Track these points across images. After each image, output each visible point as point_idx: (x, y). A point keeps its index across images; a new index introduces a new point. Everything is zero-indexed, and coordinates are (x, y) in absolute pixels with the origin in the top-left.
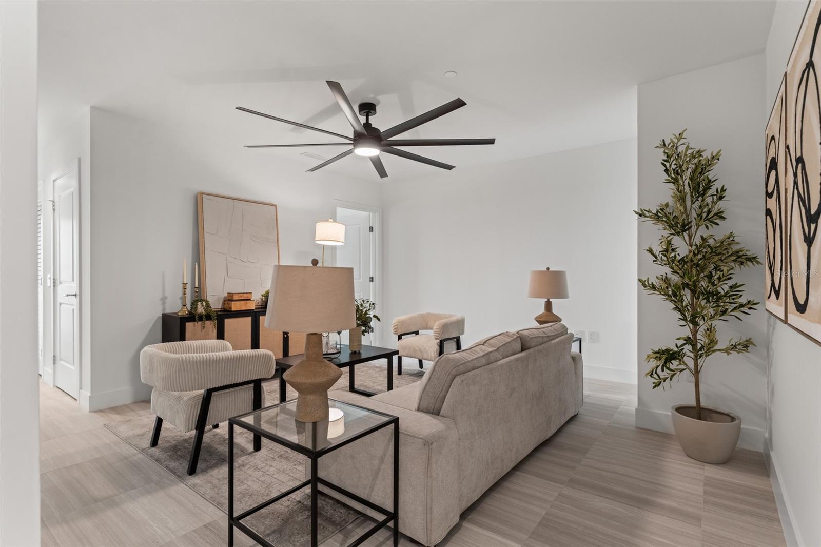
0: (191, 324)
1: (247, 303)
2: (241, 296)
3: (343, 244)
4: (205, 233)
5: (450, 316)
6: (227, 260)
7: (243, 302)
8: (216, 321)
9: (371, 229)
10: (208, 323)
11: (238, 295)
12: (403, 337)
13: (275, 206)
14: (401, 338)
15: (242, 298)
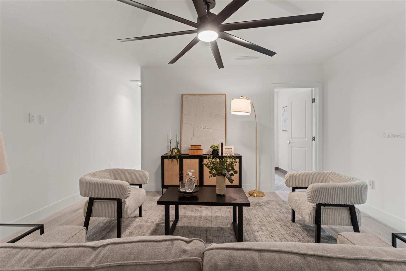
0: (167, 160)
1: (198, 151)
2: (195, 147)
3: (250, 114)
4: (183, 115)
5: (353, 179)
6: (193, 128)
7: (196, 150)
8: (179, 160)
9: (313, 101)
10: (175, 160)
11: (193, 147)
12: (297, 190)
13: (225, 95)
14: (295, 191)
15: (195, 148)
